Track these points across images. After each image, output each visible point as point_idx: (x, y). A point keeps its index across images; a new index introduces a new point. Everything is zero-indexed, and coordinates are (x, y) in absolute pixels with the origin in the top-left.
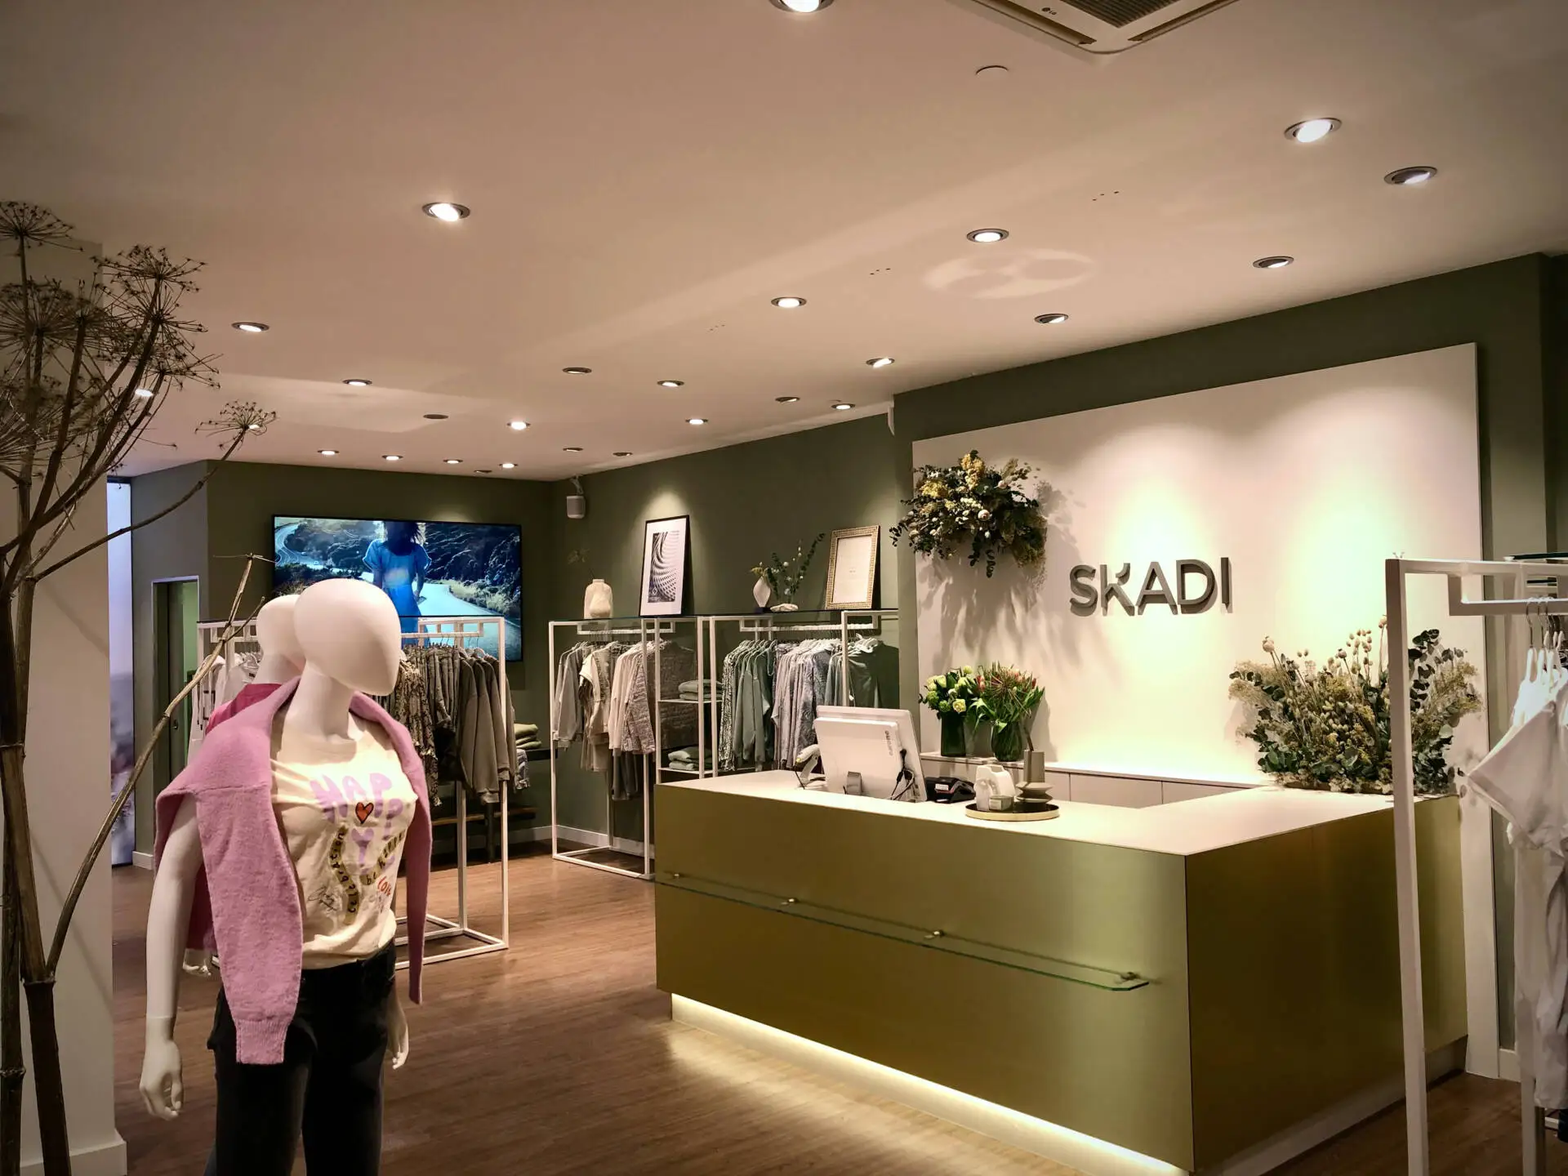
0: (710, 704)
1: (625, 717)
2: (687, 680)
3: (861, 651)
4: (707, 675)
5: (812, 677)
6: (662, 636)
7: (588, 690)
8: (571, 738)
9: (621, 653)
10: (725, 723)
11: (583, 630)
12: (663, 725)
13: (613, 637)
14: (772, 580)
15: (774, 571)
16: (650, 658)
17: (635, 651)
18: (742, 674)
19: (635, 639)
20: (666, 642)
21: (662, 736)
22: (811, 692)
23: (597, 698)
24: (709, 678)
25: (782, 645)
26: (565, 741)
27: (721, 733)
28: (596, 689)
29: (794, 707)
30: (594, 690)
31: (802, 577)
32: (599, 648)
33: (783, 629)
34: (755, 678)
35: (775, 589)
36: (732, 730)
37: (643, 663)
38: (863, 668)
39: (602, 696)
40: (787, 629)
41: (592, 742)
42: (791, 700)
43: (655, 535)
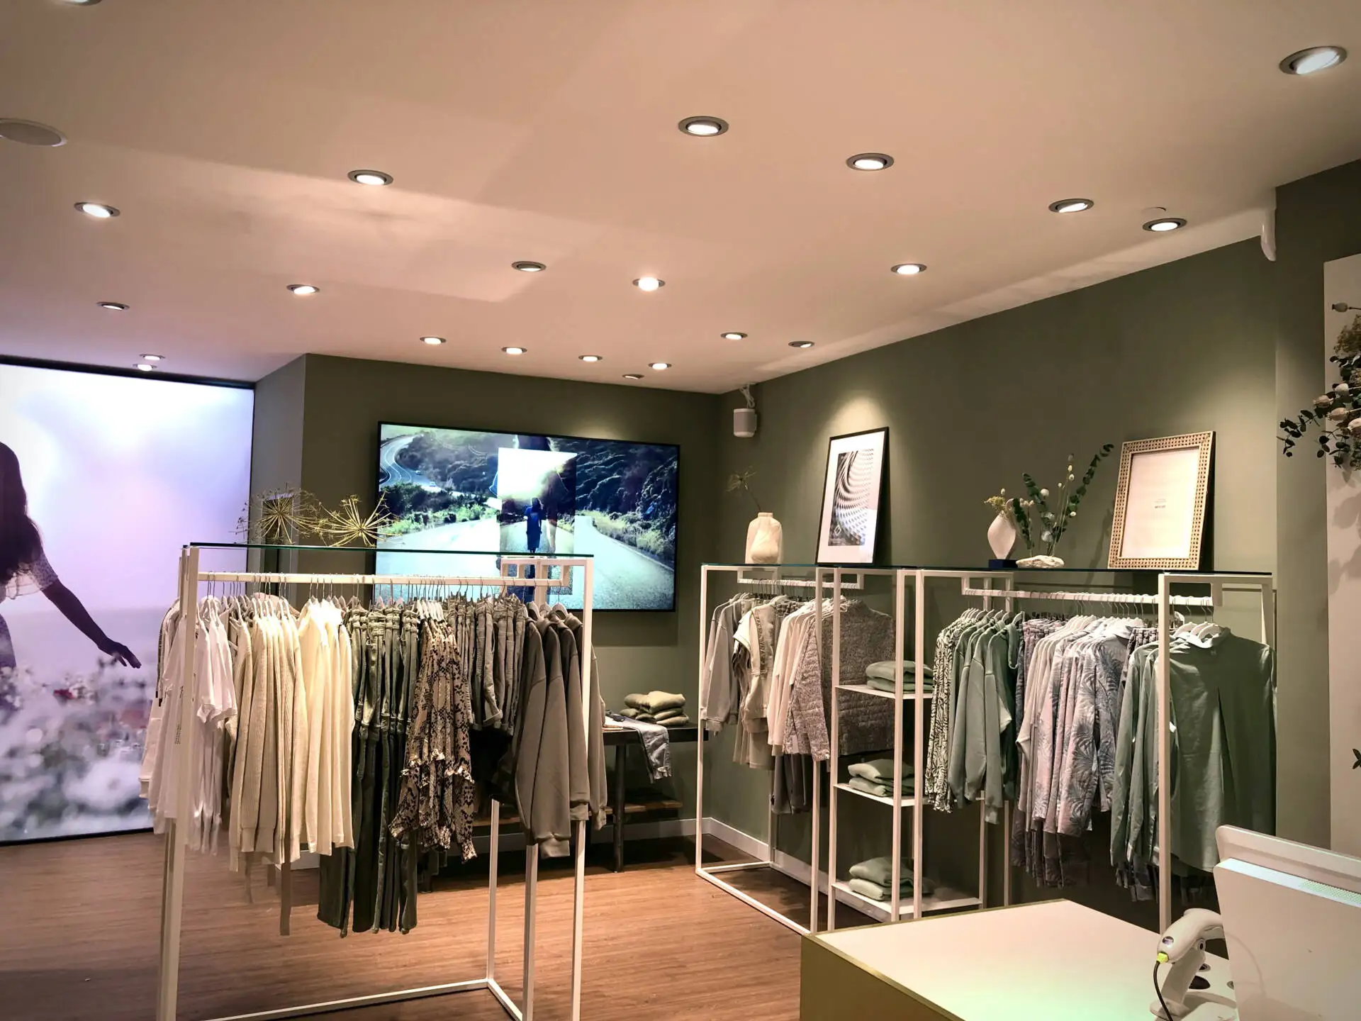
0: (913, 701)
1: (790, 703)
2: (877, 659)
3: (1190, 644)
4: (909, 654)
5: (1093, 683)
6: (844, 592)
7: (745, 658)
8: (722, 718)
9: (789, 612)
10: (936, 735)
11: (744, 577)
12: (843, 721)
13: (783, 590)
14: (1019, 516)
15: (1024, 503)
16: (827, 623)
17: (808, 611)
18: (967, 664)
19: (807, 594)
20: (849, 602)
21: (840, 737)
22: (1092, 708)
23: (756, 670)
24: (913, 659)
25: (1034, 622)
26: (715, 724)
27: (930, 749)
28: (755, 658)
29: (1059, 730)
30: (752, 660)
31: (1073, 514)
32: (761, 603)
33: (1036, 595)
34: (989, 671)
35: (1026, 532)
36: (947, 748)
37: (817, 631)
38: (1193, 674)
39: (762, 667)
40: (1044, 596)
41: (747, 729)
42: (1055, 717)
43: (842, 456)
